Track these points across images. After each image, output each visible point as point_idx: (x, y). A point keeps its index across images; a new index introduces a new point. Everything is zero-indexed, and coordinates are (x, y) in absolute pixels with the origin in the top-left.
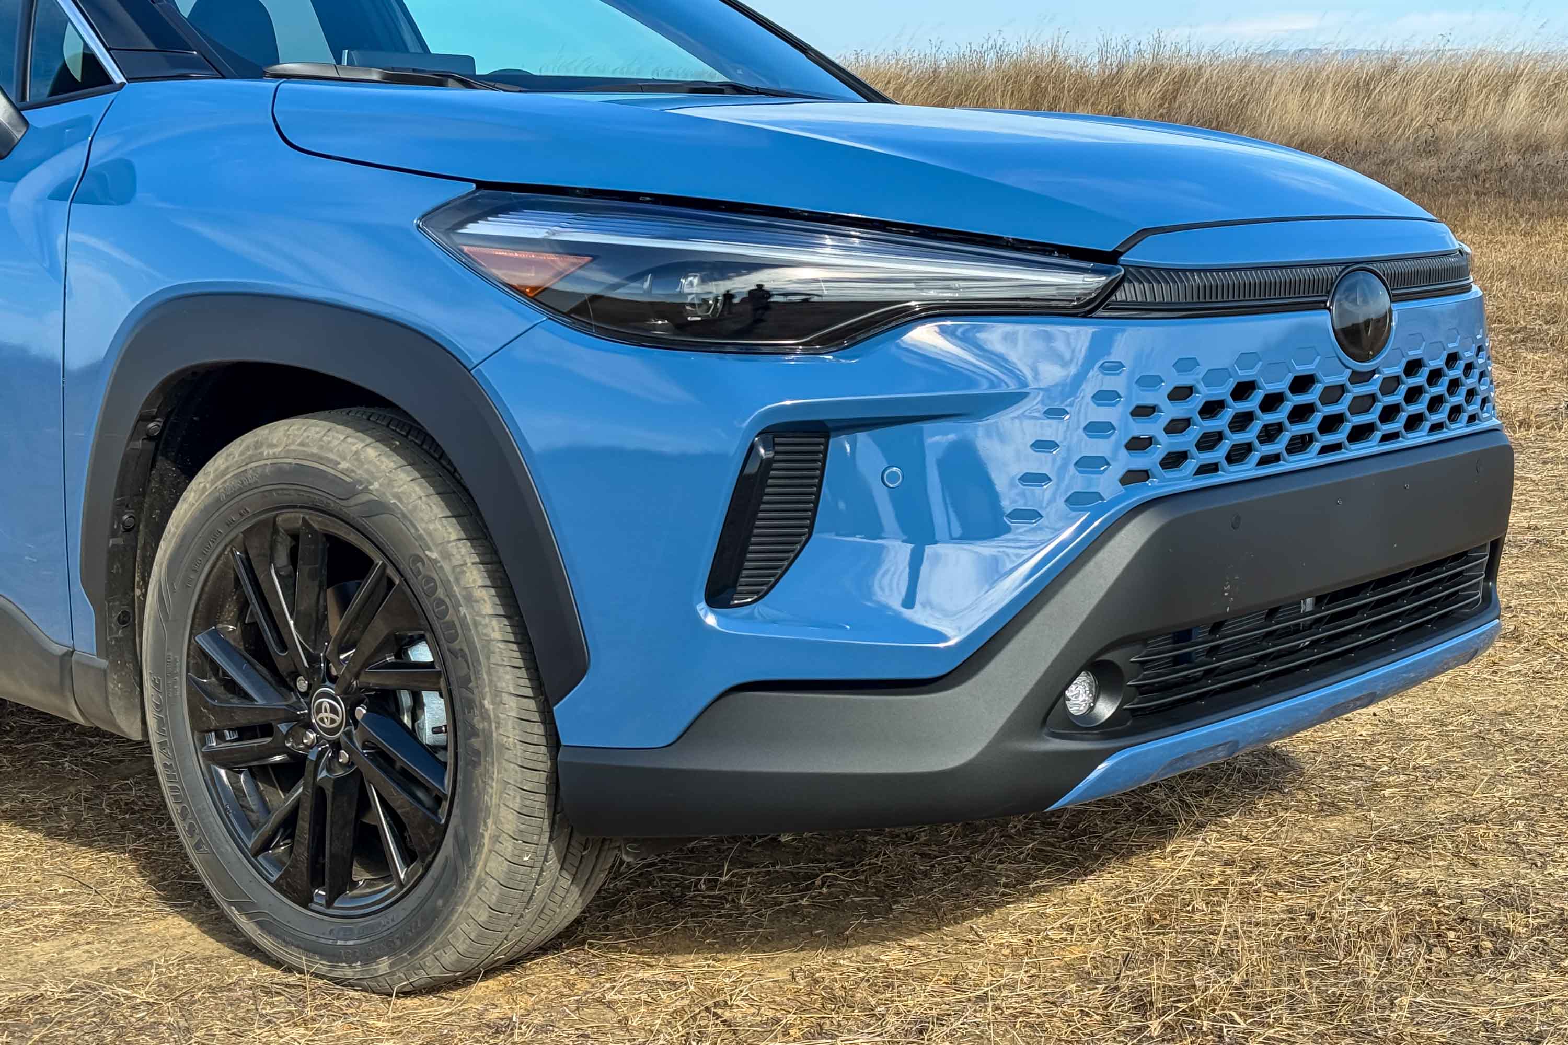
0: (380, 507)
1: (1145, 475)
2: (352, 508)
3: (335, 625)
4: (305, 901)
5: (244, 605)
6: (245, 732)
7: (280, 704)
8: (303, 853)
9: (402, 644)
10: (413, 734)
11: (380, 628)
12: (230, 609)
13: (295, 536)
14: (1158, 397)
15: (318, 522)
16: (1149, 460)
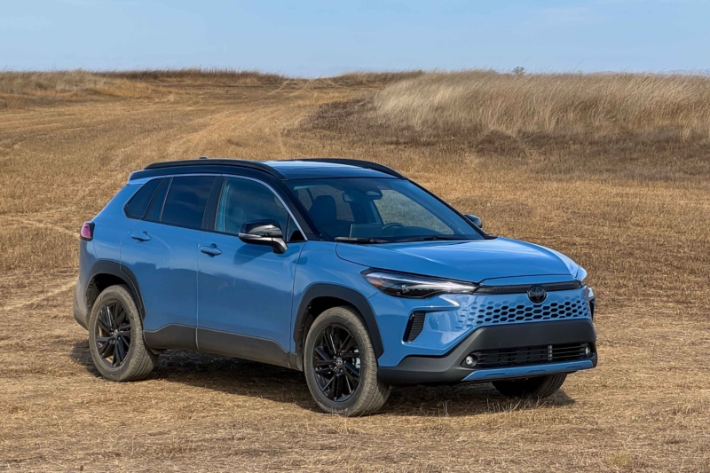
0: (350, 324)
1: (481, 322)
2: (345, 324)
3: (341, 346)
4: (333, 399)
5: (324, 342)
6: (323, 367)
7: (330, 361)
8: (333, 390)
9: (353, 349)
10: (354, 366)
11: (348, 347)
12: (322, 343)
13: (335, 329)
14: (485, 308)
15: (339, 326)
16: (483, 319)
